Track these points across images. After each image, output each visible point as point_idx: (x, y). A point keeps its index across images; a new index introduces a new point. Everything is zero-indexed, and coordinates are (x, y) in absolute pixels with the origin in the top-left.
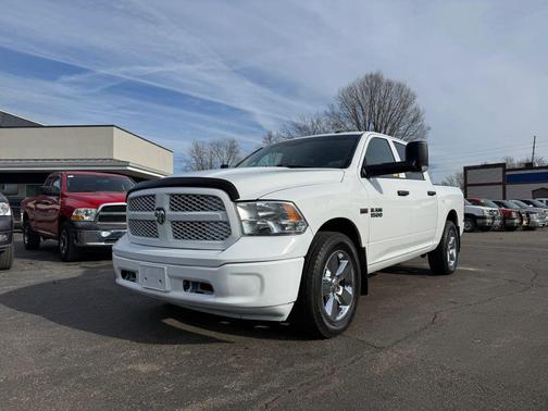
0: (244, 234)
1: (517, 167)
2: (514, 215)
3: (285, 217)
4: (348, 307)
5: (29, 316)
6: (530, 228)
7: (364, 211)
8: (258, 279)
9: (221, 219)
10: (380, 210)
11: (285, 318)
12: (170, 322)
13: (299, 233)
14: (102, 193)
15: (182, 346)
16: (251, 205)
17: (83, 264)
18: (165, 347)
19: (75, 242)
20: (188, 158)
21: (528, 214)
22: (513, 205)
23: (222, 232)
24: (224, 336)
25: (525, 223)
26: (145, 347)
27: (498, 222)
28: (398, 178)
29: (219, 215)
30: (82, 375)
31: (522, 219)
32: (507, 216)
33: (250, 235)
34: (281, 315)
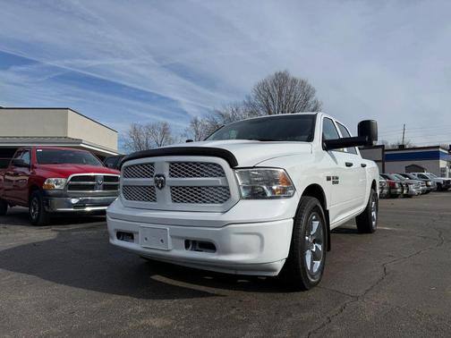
0: (242, 198)
1: (390, 148)
2: (397, 185)
3: (276, 182)
4: (319, 262)
5: (24, 275)
6: (409, 196)
7: (329, 179)
8: (258, 237)
9: (221, 184)
10: (337, 178)
11: (277, 273)
12: (157, 278)
13: (289, 197)
14: (69, 165)
15: (182, 301)
16: (246, 171)
17: (54, 228)
18: (166, 302)
19: (46, 208)
20: (127, 138)
21: (407, 185)
22: (395, 177)
23: (222, 196)
24: (216, 291)
25: (405, 192)
26: (149, 303)
27: (385, 191)
28: (343, 151)
29: (219, 181)
30: (101, 332)
31: (403, 189)
32: (392, 186)
33: (247, 198)
34: (275, 270)
